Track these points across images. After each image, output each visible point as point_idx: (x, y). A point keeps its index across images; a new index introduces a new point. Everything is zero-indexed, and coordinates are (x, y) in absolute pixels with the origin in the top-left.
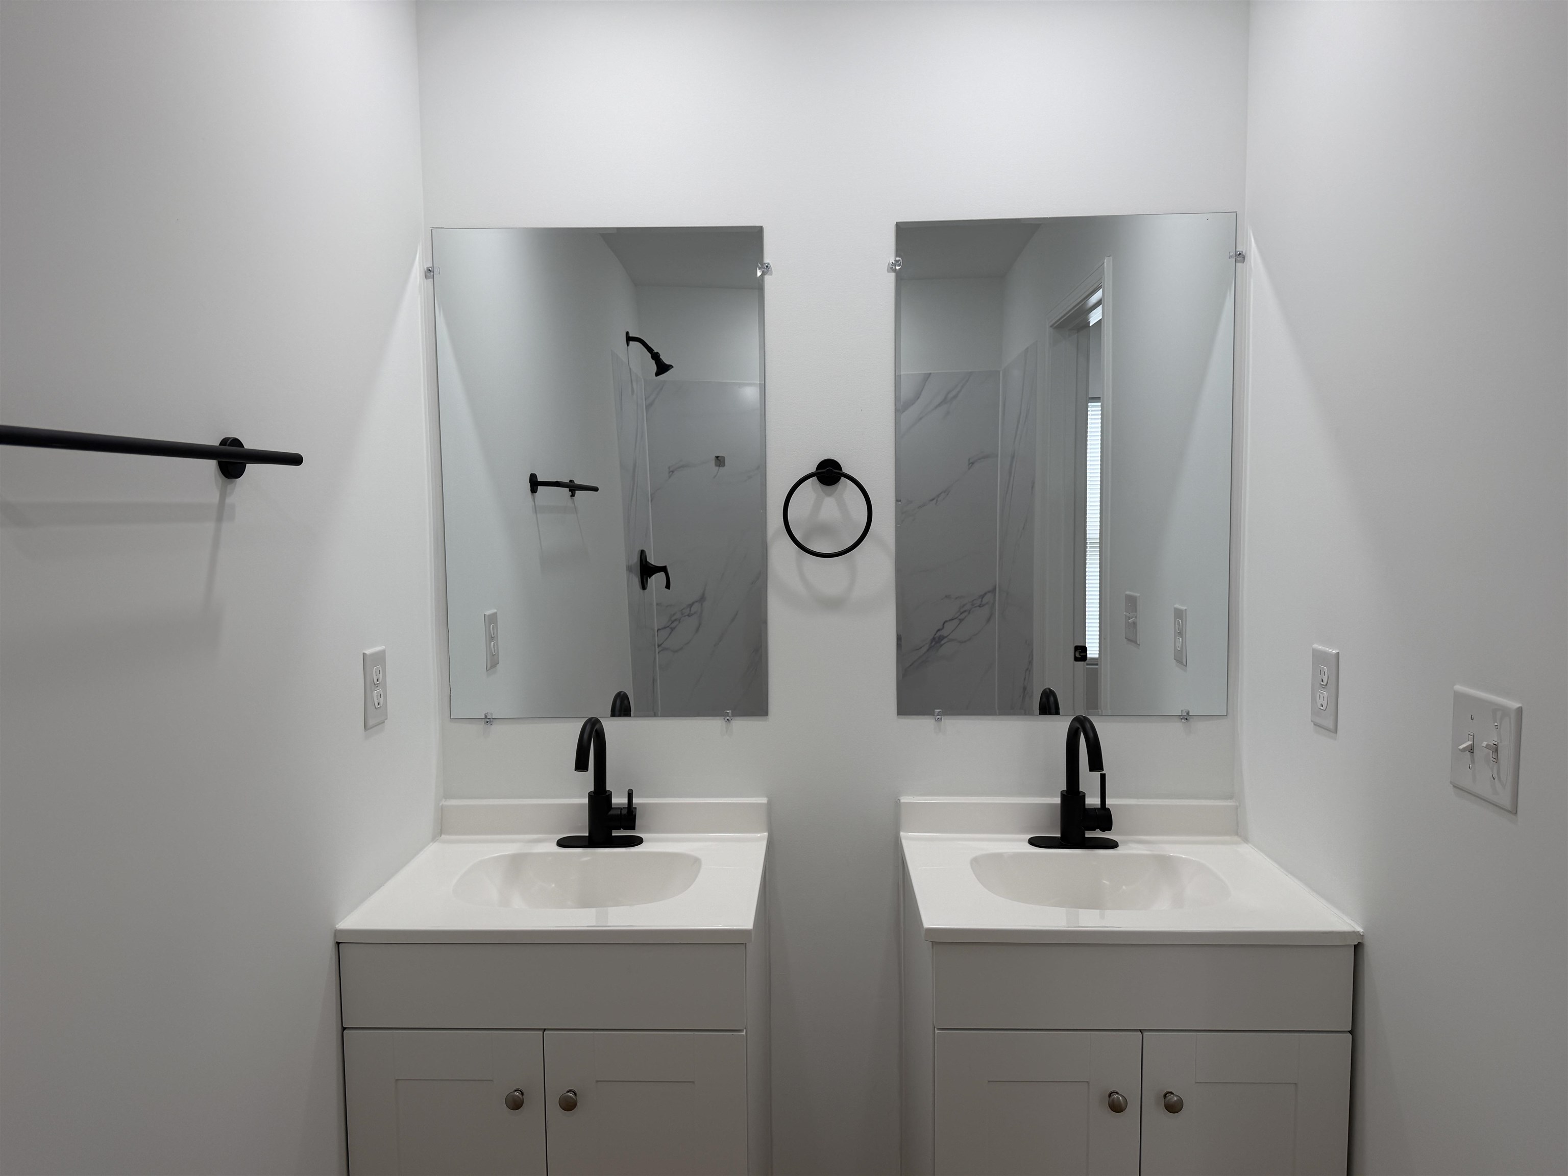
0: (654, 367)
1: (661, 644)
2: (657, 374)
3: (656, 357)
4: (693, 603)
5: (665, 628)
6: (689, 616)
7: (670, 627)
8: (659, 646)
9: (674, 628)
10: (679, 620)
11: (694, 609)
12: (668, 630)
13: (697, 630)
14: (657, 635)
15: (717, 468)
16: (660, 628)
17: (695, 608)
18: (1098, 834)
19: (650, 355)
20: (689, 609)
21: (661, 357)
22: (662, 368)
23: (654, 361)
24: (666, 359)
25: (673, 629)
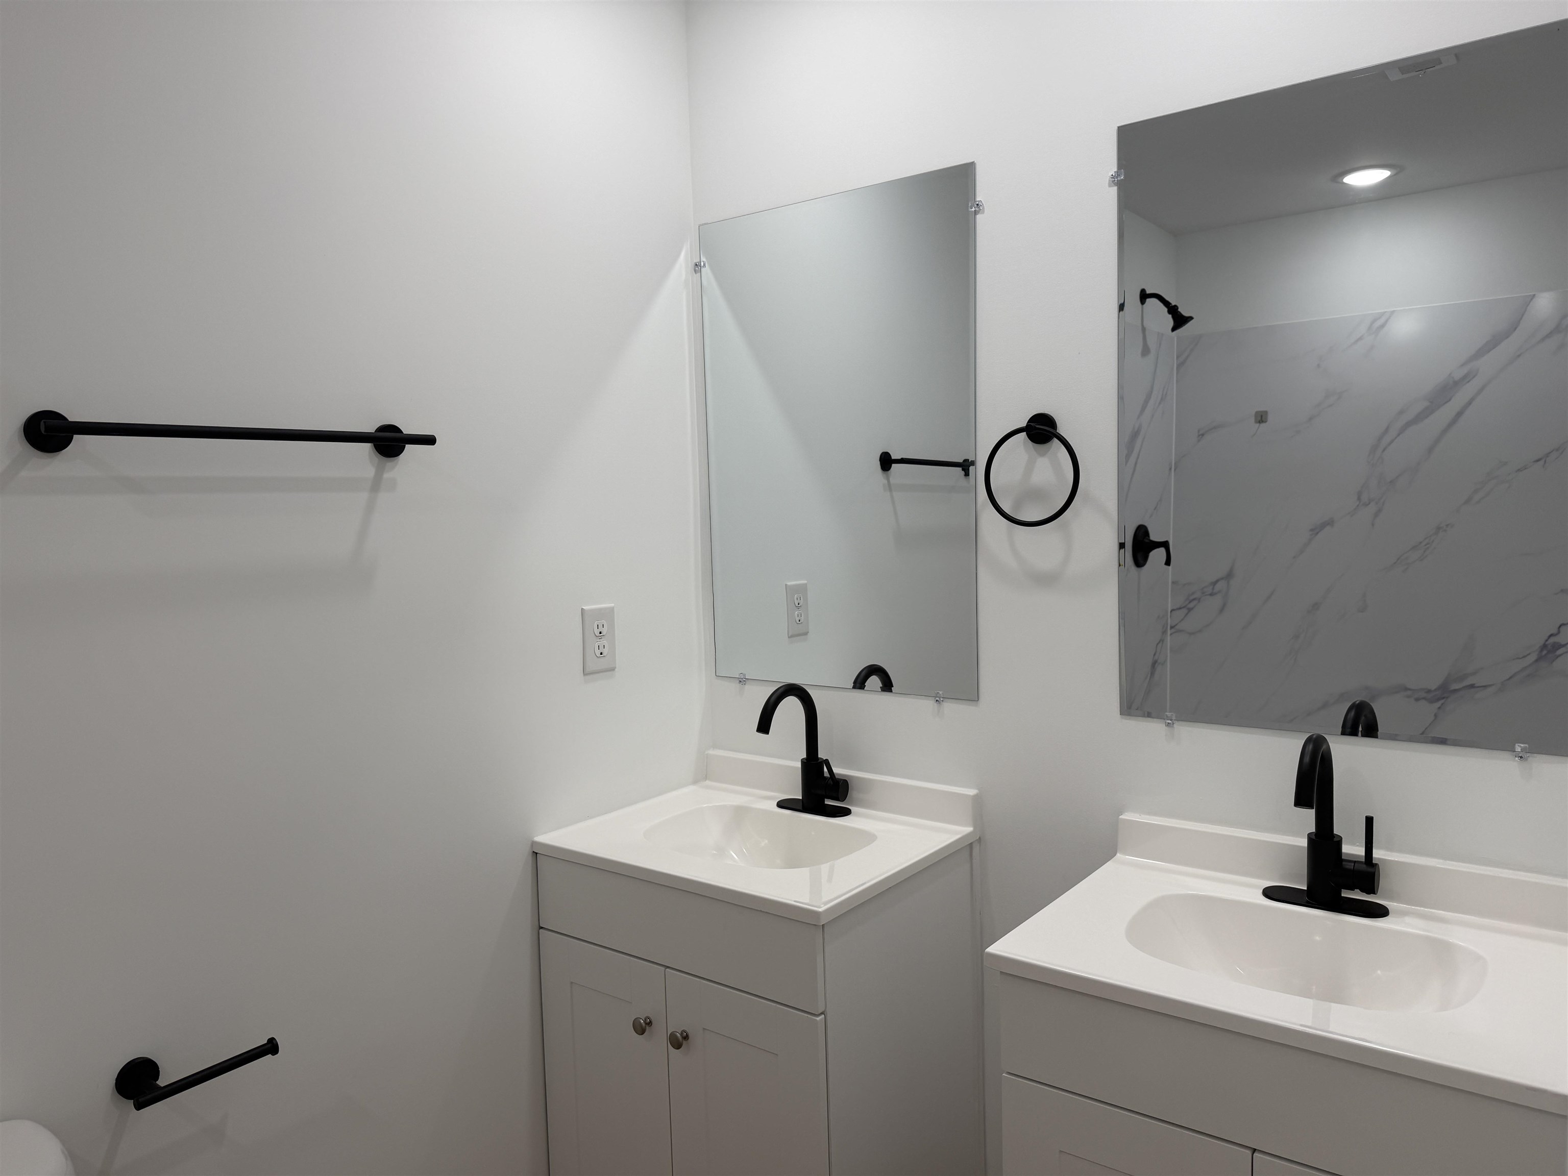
0: (1169, 321)
1: (1175, 626)
2: (1174, 329)
3: (1173, 310)
4: (1217, 581)
5: (1180, 608)
6: (1211, 595)
7: (1187, 608)
8: (1172, 627)
9: (1192, 609)
10: (1199, 600)
11: (1218, 587)
12: (1185, 611)
13: (1222, 610)
14: (1171, 616)
15: (1258, 425)
16: (1175, 608)
17: (1221, 586)
18: (1357, 895)
19: (1166, 309)
20: (1211, 587)
21: (1179, 310)
22: (1180, 320)
23: (1170, 316)
24: (1184, 311)
25: (1190, 610)
